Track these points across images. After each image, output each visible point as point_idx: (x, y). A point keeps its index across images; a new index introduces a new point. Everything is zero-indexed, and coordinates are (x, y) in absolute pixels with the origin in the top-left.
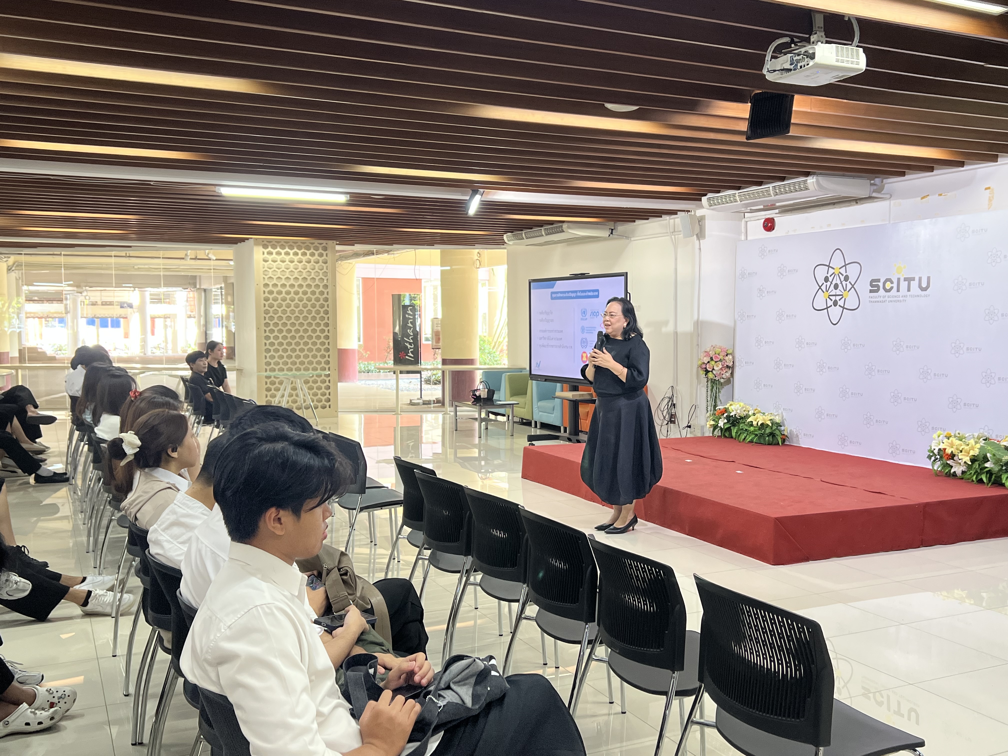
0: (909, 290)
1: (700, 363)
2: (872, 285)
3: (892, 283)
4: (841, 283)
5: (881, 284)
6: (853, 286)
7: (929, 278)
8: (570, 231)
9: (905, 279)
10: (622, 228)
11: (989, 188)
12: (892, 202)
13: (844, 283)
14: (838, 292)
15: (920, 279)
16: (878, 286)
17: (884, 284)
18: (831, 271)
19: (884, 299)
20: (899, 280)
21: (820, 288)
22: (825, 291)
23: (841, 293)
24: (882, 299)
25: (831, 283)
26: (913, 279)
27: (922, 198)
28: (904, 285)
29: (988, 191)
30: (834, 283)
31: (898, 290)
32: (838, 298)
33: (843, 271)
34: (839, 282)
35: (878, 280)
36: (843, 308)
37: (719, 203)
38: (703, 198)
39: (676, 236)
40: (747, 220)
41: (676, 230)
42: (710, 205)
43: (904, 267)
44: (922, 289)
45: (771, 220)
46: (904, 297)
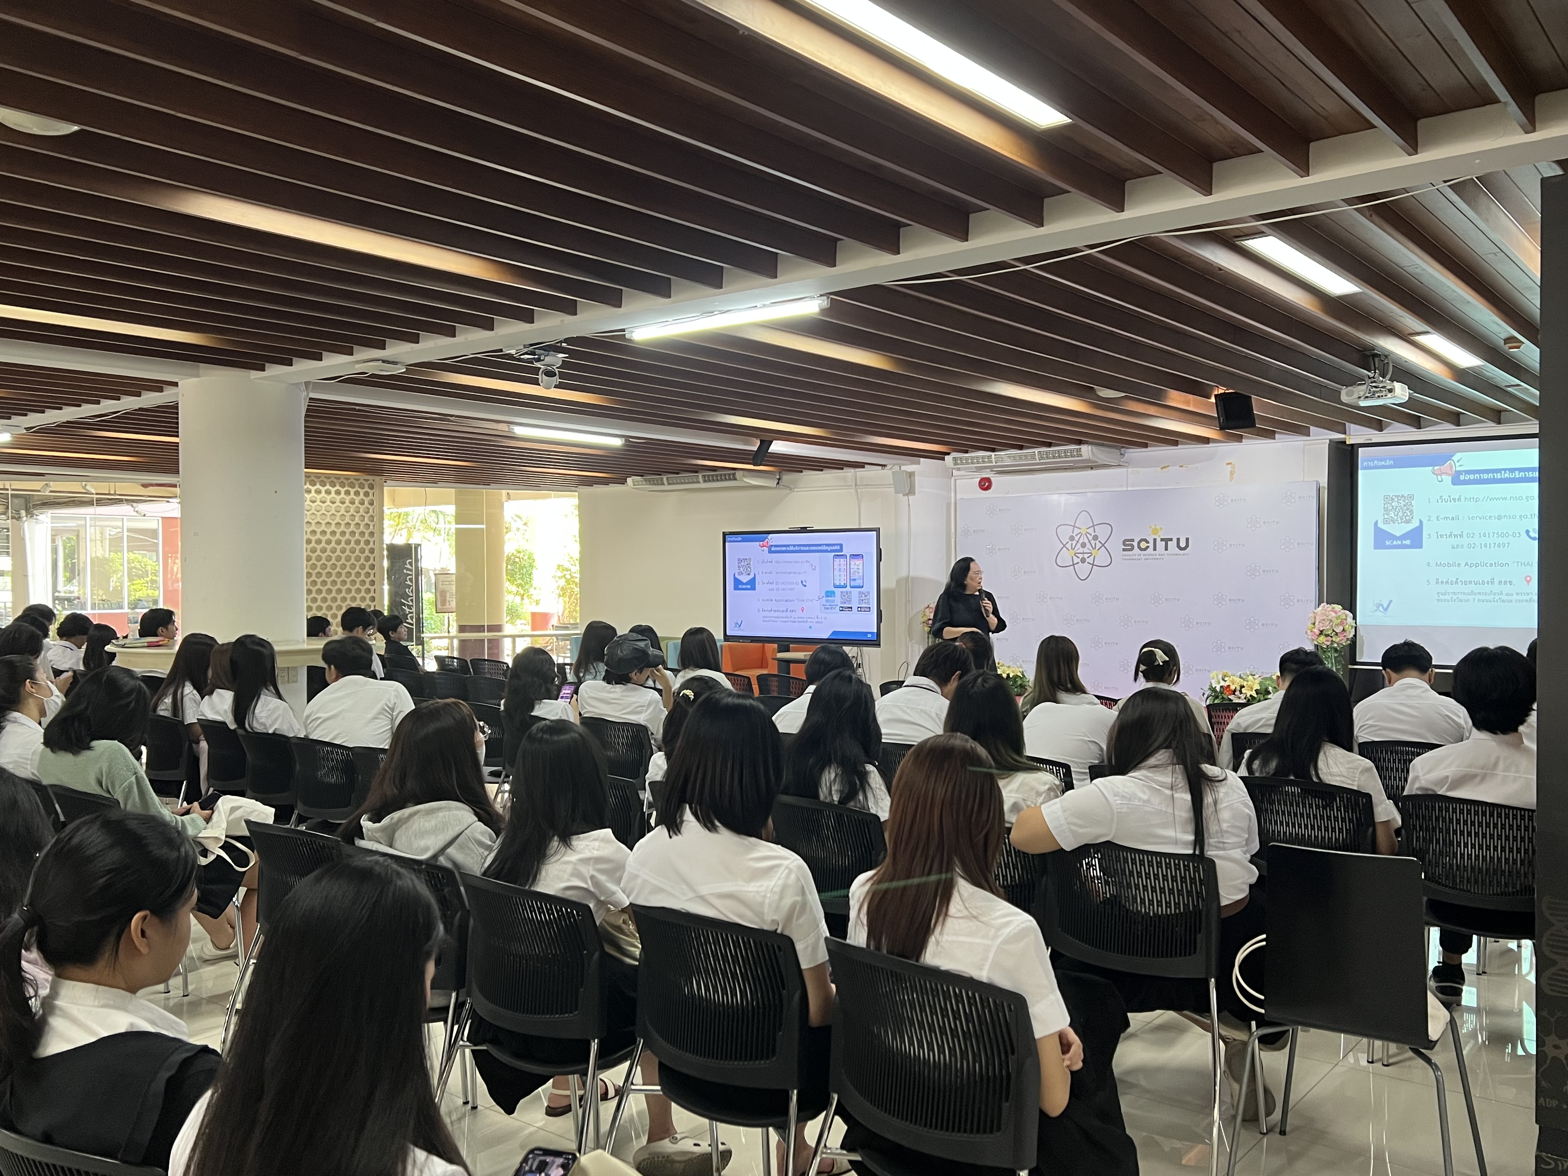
0: (1166, 549)
1: (926, 619)
2: (1124, 544)
3: (1147, 542)
4: (1089, 542)
5: (1135, 544)
6: (1103, 545)
7: (1187, 539)
8: (745, 480)
9: (1162, 540)
10: (787, 477)
11: (1230, 464)
12: (1130, 470)
13: (1093, 542)
14: (1086, 550)
15: (1178, 540)
16: (1133, 546)
17: (1139, 543)
18: (1077, 531)
19: (1140, 557)
20: (1155, 540)
21: (1064, 546)
22: (1070, 549)
23: (1090, 551)
24: (1137, 557)
25: (1078, 542)
26: (1171, 540)
27: (1162, 468)
28: (1161, 545)
29: (1230, 466)
30: (1081, 541)
31: (1155, 549)
32: (1086, 556)
33: (1091, 531)
34: (1086, 541)
35: (1133, 540)
36: (1093, 565)
37: (967, 463)
38: (946, 457)
39: (859, 490)
40: (956, 478)
41: (858, 483)
42: (956, 464)
43: (1161, 529)
44: (1181, 549)
45: (988, 480)
46: (1162, 555)
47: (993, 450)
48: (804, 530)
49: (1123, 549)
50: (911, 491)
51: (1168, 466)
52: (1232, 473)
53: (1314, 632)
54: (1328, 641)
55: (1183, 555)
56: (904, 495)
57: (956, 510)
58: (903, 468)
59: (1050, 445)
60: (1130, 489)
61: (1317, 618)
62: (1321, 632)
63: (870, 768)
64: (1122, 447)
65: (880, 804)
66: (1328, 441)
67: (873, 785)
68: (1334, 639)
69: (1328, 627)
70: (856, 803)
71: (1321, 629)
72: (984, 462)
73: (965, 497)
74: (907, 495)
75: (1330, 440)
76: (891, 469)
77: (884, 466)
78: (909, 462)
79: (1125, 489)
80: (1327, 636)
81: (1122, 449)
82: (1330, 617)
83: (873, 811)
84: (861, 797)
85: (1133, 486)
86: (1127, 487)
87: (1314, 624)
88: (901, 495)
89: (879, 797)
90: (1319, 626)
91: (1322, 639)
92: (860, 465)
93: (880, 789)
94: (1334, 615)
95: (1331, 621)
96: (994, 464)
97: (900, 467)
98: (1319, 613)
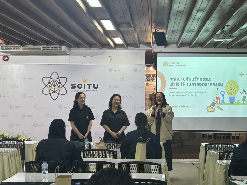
0: (89, 88)
2: (72, 86)
3: (82, 85)
4: (57, 84)
5: (76, 86)
6: (63, 86)
7: (97, 85)
9: (87, 84)
12: (70, 56)
14: (55, 88)
15: (94, 85)
17: (78, 85)
18: (51, 80)
20: (84, 84)
22: (48, 87)
23: (57, 88)
24: (77, 91)
25: (52, 84)
26: (91, 84)
27: (83, 57)
28: (87, 86)
29: (110, 57)
31: (84, 88)
35: (75, 84)
36: (59, 94)
37: (9, 49)
42: (3, 49)
43: (87, 80)
45: (7, 57)
46: (87, 90)
49: (71, 88)
51: (86, 56)
52: (111, 60)
66: (145, 50)
79: (68, 64)
81: (70, 48)
85: (72, 63)
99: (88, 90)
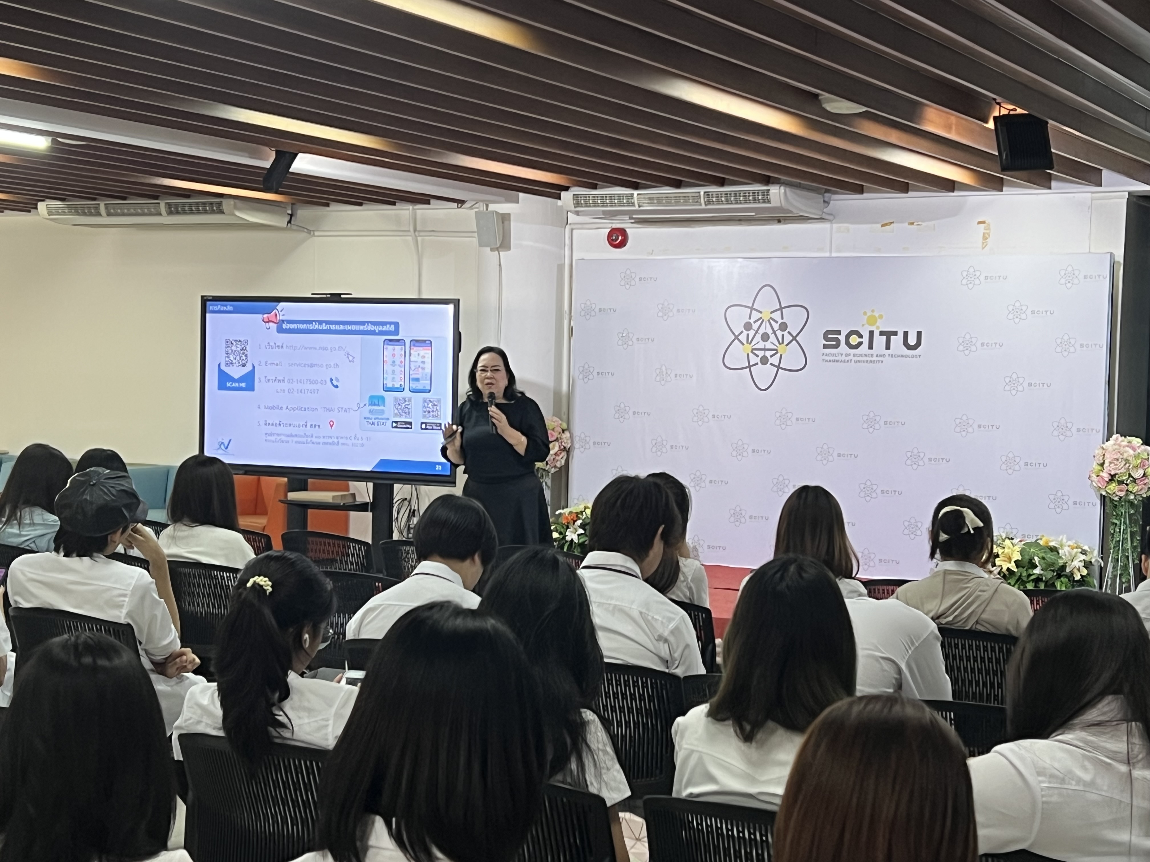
0: (888, 347)
2: (826, 338)
3: (861, 336)
4: (774, 332)
5: (842, 338)
6: (794, 338)
7: (919, 334)
8: (238, 213)
9: (882, 333)
10: (304, 213)
11: (984, 222)
12: (835, 226)
13: (779, 333)
14: (768, 345)
15: (906, 334)
16: (838, 341)
17: (848, 337)
18: (755, 315)
19: (847, 359)
21: (737, 338)
22: (745, 342)
23: (775, 347)
24: (843, 358)
25: (757, 332)
26: (895, 333)
27: (882, 226)
28: (880, 341)
29: (982, 226)
30: (761, 331)
31: (871, 347)
32: (768, 354)
33: (777, 316)
34: (769, 331)
35: (839, 333)
36: (779, 367)
37: (595, 205)
38: (563, 194)
39: (419, 238)
40: (573, 226)
41: (418, 228)
42: (577, 205)
43: (881, 317)
44: (909, 347)
45: (623, 232)
46: (881, 356)
47: (636, 186)
48: (336, 298)
49: (824, 345)
50: (504, 244)
51: (893, 222)
52: (985, 238)
53: (1102, 477)
54: (1121, 491)
55: (913, 356)
56: (492, 250)
57: (571, 277)
58: (492, 207)
59: (722, 182)
60: (834, 255)
61: (1107, 456)
62: (1112, 478)
63: (589, 715)
64: (827, 191)
65: (604, 777)
66: (1127, 194)
67: (593, 746)
68: (1130, 488)
69: (1123, 470)
70: (565, 775)
71: (1113, 473)
72: (621, 204)
73: (588, 256)
74: (497, 249)
75: (1130, 193)
76: (471, 208)
77: (461, 202)
78: (503, 199)
79: (827, 254)
80: (1121, 483)
81: (826, 195)
82: (1125, 456)
83: (593, 789)
84: (574, 766)
85: (839, 251)
86: (831, 252)
87: (1102, 465)
88: (488, 249)
89: (602, 765)
90: (1109, 469)
91: (1113, 487)
92: (424, 199)
93: (605, 752)
94: (1131, 452)
95: (1127, 461)
96: (637, 208)
97: (487, 206)
98: (1110, 449)
99: (884, 356)
